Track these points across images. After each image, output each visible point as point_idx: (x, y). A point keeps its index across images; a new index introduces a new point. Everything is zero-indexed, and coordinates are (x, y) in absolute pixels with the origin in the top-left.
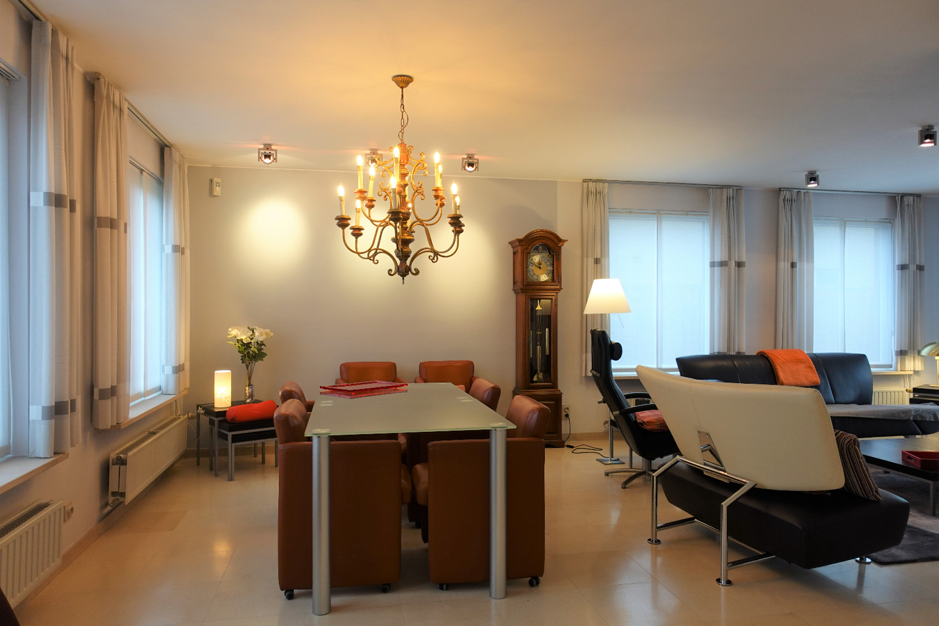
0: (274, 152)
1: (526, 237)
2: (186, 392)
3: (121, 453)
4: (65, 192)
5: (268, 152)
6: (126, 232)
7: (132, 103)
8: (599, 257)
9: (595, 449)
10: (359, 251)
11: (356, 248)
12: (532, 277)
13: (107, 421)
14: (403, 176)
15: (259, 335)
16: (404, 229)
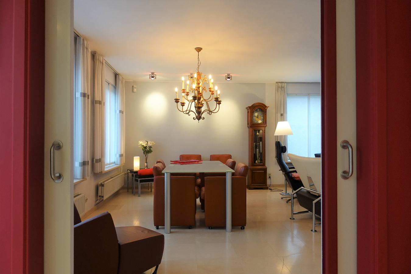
0: (155, 76)
1: (252, 106)
2: (124, 164)
3: (102, 182)
4: (86, 92)
5: (153, 75)
6: (104, 105)
7: (106, 60)
8: (283, 113)
9: (281, 190)
10: (183, 111)
11: (183, 110)
12: (255, 121)
13: (98, 170)
14: (198, 84)
15: (150, 144)
16: (199, 103)
